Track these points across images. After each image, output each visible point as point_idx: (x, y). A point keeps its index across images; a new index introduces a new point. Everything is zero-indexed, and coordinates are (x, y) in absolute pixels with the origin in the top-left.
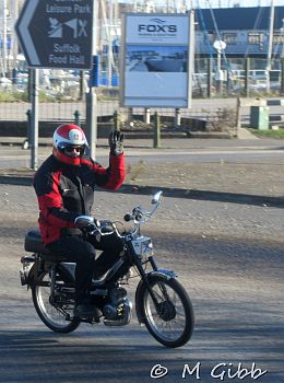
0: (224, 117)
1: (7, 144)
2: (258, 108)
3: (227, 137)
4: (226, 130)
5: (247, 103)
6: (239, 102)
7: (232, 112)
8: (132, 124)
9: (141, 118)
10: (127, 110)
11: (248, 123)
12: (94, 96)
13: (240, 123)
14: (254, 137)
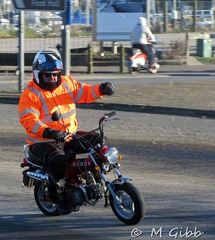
0: (176, 48)
1: (3, 71)
2: (202, 40)
3: (178, 64)
4: (178, 58)
5: (194, 37)
6: (187, 36)
7: (181, 44)
8: (103, 55)
9: (110, 49)
10: (99, 43)
11: (195, 52)
12: (68, 32)
13: (188, 52)
14: (200, 64)
